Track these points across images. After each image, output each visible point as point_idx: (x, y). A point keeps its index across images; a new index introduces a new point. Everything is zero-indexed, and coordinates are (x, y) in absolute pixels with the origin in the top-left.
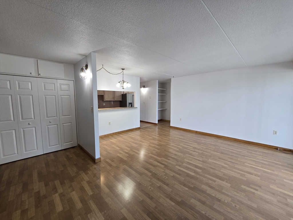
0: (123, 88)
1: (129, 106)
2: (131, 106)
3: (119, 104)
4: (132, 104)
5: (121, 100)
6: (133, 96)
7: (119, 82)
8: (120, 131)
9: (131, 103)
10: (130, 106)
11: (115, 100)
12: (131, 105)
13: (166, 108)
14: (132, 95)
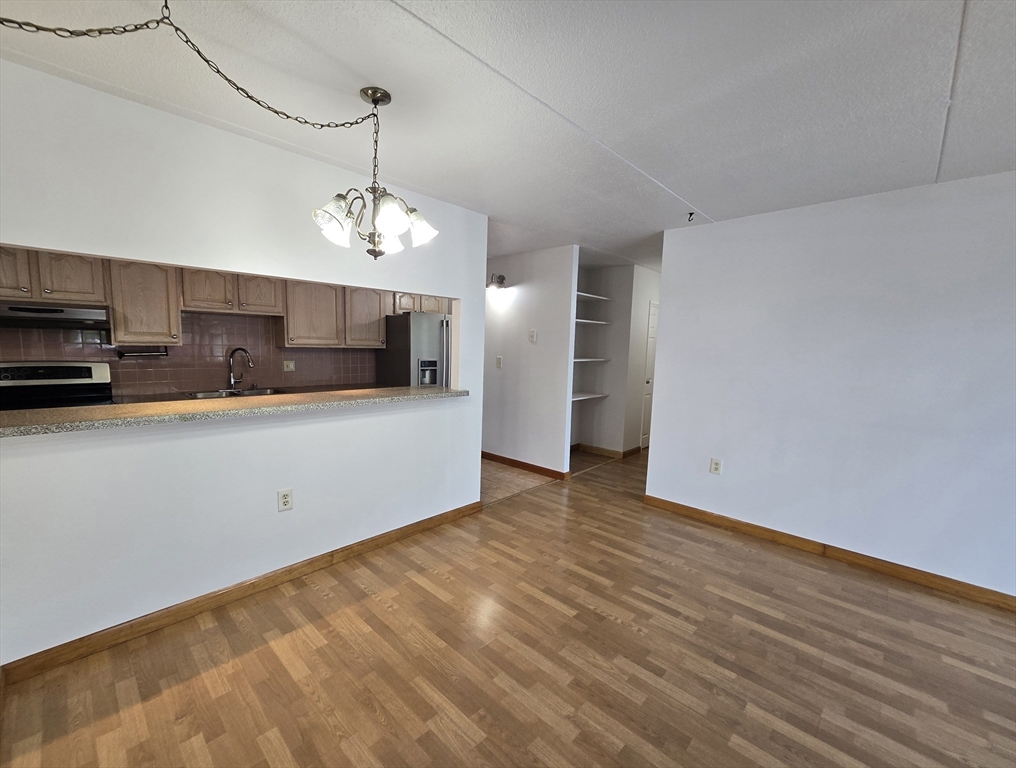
0: (375, 254)
1: (424, 376)
2: (433, 381)
3: (369, 364)
4: (438, 368)
5: (379, 344)
6: (444, 325)
7: (340, 197)
8: (361, 543)
9: (434, 363)
10: (427, 379)
11: (351, 343)
12: (434, 373)
13: (607, 393)
14: (438, 325)
